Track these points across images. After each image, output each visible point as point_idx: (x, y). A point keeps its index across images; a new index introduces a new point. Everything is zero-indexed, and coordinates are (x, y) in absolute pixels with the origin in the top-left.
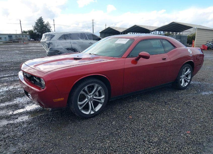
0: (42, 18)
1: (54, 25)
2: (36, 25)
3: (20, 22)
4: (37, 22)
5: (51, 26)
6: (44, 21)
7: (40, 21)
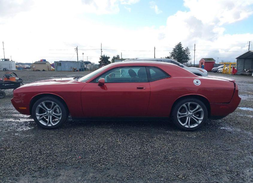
0: (181, 43)
1: (195, 50)
2: (173, 52)
3: (155, 49)
4: (175, 48)
5: (190, 51)
6: (182, 47)
7: (179, 47)
